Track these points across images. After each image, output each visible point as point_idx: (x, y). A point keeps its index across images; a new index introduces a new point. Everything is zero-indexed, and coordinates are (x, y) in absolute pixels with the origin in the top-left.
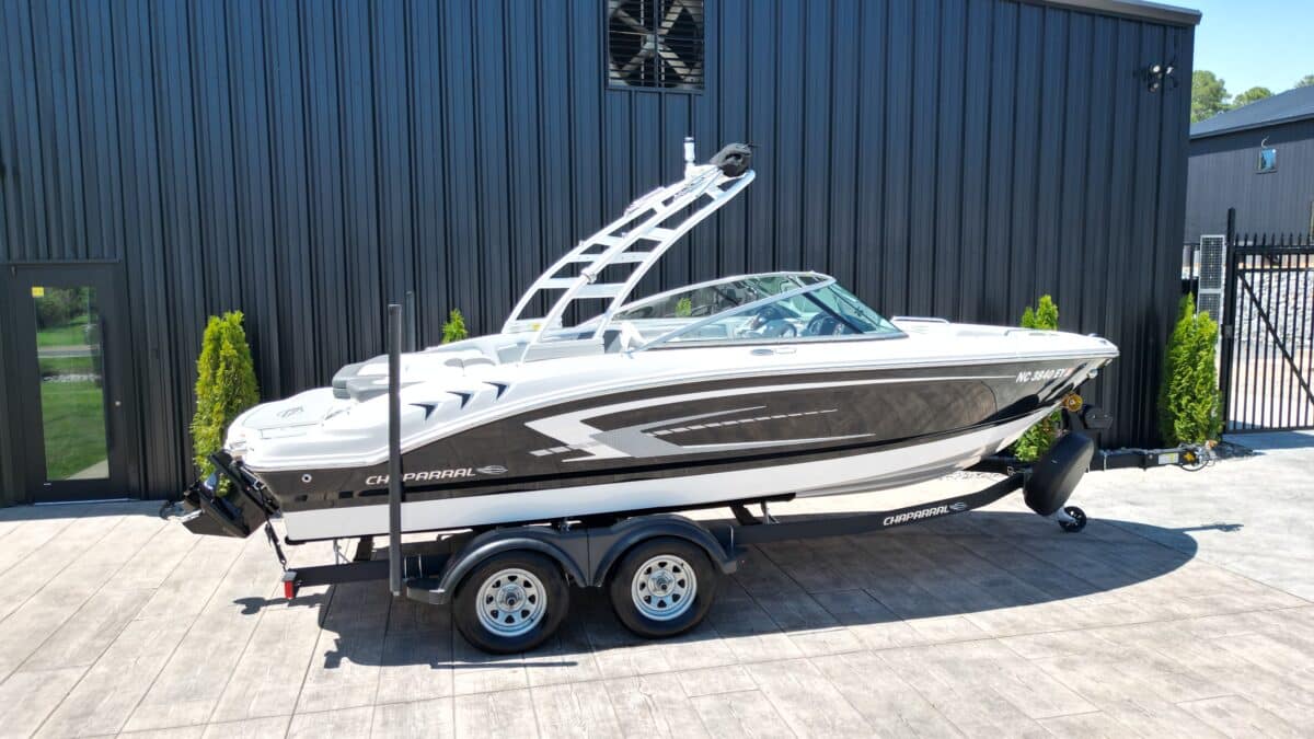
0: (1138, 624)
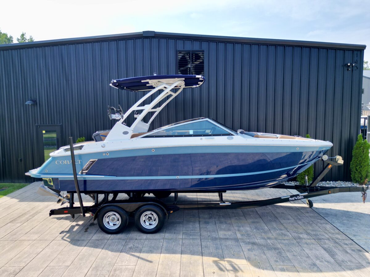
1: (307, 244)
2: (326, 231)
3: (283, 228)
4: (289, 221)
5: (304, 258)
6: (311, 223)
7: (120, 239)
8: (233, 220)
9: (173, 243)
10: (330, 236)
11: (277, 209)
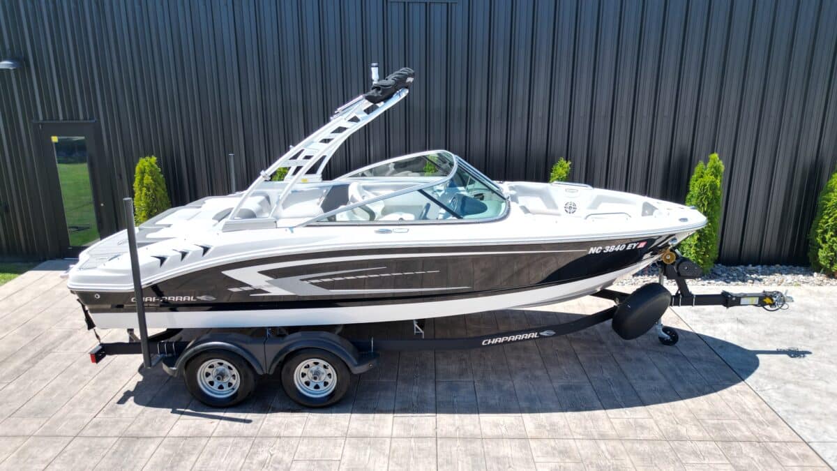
0: (641, 441)
2: (744, 417)
6: (708, 389)
7: (240, 435)
8: (518, 380)
10: (753, 433)
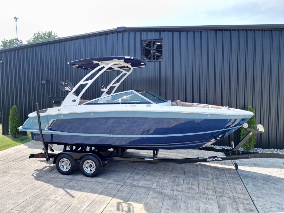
0: (189, 193)
1: (206, 199)
2: (233, 191)
3: (196, 183)
4: (205, 179)
5: (193, 210)
6: (226, 182)
7: (67, 179)
8: (160, 173)
9: (100, 186)
10: (233, 195)
11: (205, 168)
